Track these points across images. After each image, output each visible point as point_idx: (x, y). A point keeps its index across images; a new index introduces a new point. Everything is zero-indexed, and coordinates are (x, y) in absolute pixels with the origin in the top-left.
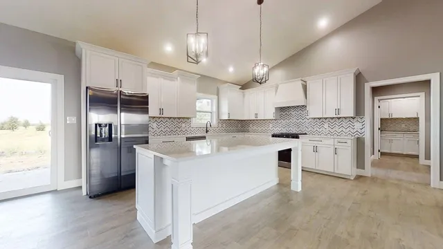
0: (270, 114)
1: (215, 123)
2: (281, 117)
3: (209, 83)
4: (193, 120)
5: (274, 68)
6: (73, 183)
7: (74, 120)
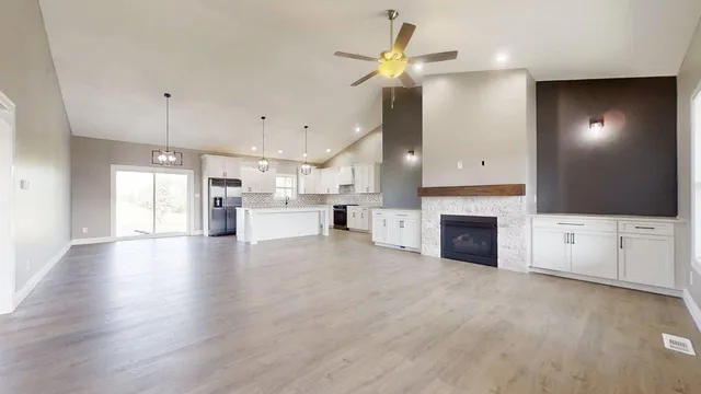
0: (336, 190)
1: (295, 197)
2: (345, 193)
3: (286, 165)
4: (276, 195)
5: (343, 152)
6: (198, 232)
7: (198, 195)
